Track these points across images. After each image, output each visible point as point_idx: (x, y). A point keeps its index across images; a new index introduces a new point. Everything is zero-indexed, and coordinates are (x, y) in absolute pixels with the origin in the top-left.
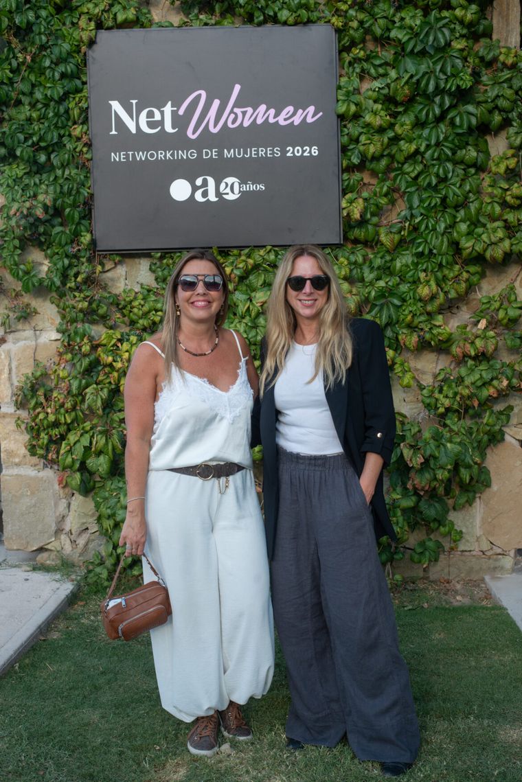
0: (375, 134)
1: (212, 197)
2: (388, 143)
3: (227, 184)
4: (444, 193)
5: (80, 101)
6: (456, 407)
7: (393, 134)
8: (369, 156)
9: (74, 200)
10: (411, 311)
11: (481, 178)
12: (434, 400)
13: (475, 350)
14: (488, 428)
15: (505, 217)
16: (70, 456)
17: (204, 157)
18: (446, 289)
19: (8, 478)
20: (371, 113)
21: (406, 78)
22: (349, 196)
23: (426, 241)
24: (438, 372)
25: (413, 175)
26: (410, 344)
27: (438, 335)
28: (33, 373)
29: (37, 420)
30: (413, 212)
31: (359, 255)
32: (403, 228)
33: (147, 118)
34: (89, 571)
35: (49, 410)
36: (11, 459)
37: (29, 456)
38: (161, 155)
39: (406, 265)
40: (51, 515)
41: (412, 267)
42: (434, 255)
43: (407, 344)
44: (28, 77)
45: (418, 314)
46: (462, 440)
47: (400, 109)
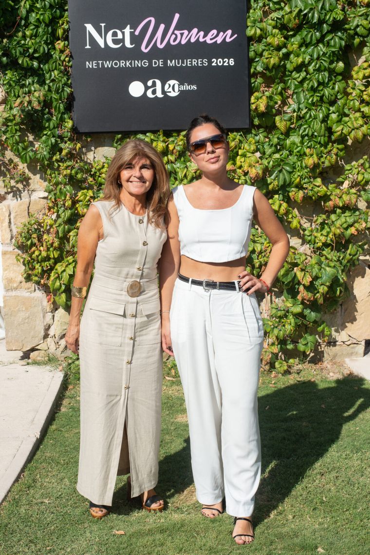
0: (274, 51)
1: (159, 94)
2: (283, 57)
3: (169, 85)
4: (322, 93)
5: (63, 24)
6: (329, 242)
7: (286, 51)
8: (270, 66)
9: (60, 96)
10: (299, 176)
12: (313, 237)
13: (342, 203)
15: (362, 110)
16: (58, 281)
17: (154, 66)
19: (8, 298)
20: (271, 36)
21: (297, 10)
22: (256, 94)
23: (310, 126)
25: (299, 80)
26: (298, 199)
27: (318, 192)
28: (28, 223)
29: (34, 256)
30: (301, 106)
31: (261, 136)
32: (292, 117)
33: (112, 37)
35: (42, 248)
36: (10, 285)
37: (24, 282)
38: (122, 64)
39: (294, 143)
40: (40, 324)
41: (299, 145)
42: (316, 136)
43: (296, 198)
44: (24, 5)
45: (304, 178)
46: (334, 266)
47: (290, 33)
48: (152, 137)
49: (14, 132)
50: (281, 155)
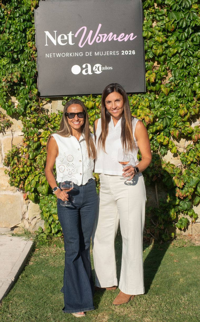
0: (159, 45)
1: (90, 73)
2: (165, 49)
3: (96, 67)
4: (189, 70)
5: (31, 32)
6: (195, 161)
7: (167, 45)
8: (157, 55)
9: (30, 75)
10: (176, 121)
12: (185, 158)
16: (29, 186)
17: (86, 55)
18: (190, 111)
19: (0, 196)
20: (158, 36)
21: (173, 21)
22: (149, 72)
23: (182, 91)
24: (187, 147)
25: (175, 62)
26: (175, 135)
27: (187, 131)
28: (12, 151)
29: (15, 170)
30: (176, 78)
31: (153, 97)
32: (171, 85)
33: (61, 39)
34: (37, 236)
35: (20, 166)
36: (2, 188)
37: (10, 186)
38: (67, 55)
39: (173, 101)
40: (20, 211)
41: (175, 102)
42: (186, 97)
43: (174, 134)
44: (8, 21)
45: (179, 122)
46: (198, 175)
47: (169, 34)
48: (86, 99)
49: (3, 96)
50: (165, 108)
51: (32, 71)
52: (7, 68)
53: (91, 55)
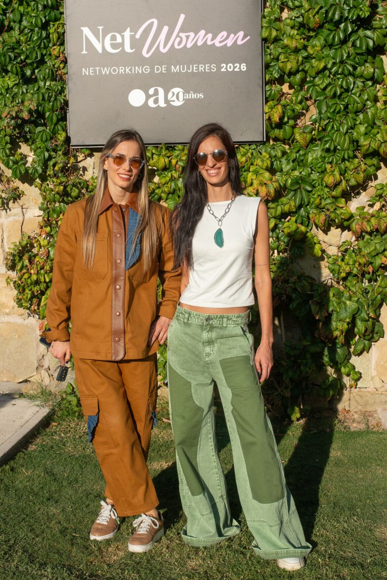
0: (292, 54)
1: (162, 104)
2: (302, 61)
3: (173, 93)
4: (346, 101)
5: (58, 28)
6: (355, 271)
7: (306, 54)
8: (287, 71)
9: (53, 106)
10: (319, 195)
11: (377, 89)
12: (338, 267)
13: (370, 227)
14: (381, 290)
17: (156, 72)
18: (347, 178)
20: (288, 37)
21: (317, 9)
22: (271, 103)
23: (332, 140)
24: (341, 244)
25: (322, 87)
26: (319, 222)
27: (341, 214)
28: (20, 242)
29: (23, 279)
30: (322, 116)
31: (278, 150)
32: (313, 129)
33: (111, 41)
34: (63, 399)
35: (32, 271)
36: (3, 310)
37: (17, 307)
38: (121, 70)
39: (316, 159)
40: (34, 354)
41: (320, 160)
42: (339, 150)
43: (317, 221)
44: (18, 8)
45: (325, 198)
46: (359, 299)
47: (312, 34)
48: (154, 151)
49: (4, 144)
51: (56, 99)
52: (14, 93)
53: (165, 70)
